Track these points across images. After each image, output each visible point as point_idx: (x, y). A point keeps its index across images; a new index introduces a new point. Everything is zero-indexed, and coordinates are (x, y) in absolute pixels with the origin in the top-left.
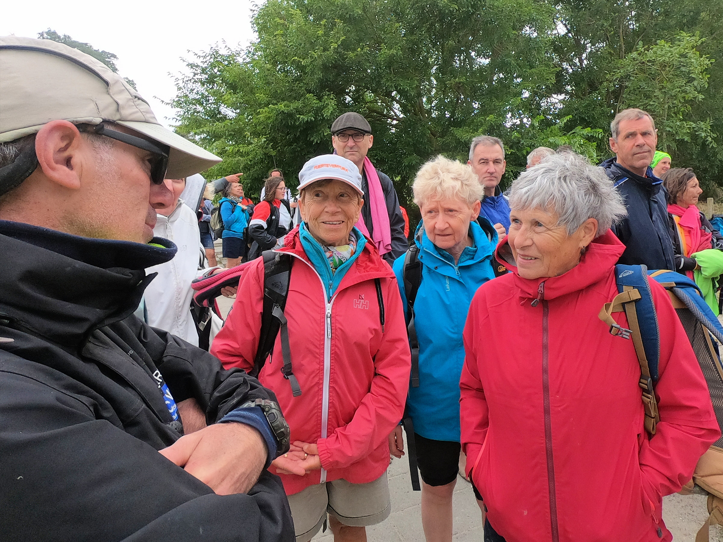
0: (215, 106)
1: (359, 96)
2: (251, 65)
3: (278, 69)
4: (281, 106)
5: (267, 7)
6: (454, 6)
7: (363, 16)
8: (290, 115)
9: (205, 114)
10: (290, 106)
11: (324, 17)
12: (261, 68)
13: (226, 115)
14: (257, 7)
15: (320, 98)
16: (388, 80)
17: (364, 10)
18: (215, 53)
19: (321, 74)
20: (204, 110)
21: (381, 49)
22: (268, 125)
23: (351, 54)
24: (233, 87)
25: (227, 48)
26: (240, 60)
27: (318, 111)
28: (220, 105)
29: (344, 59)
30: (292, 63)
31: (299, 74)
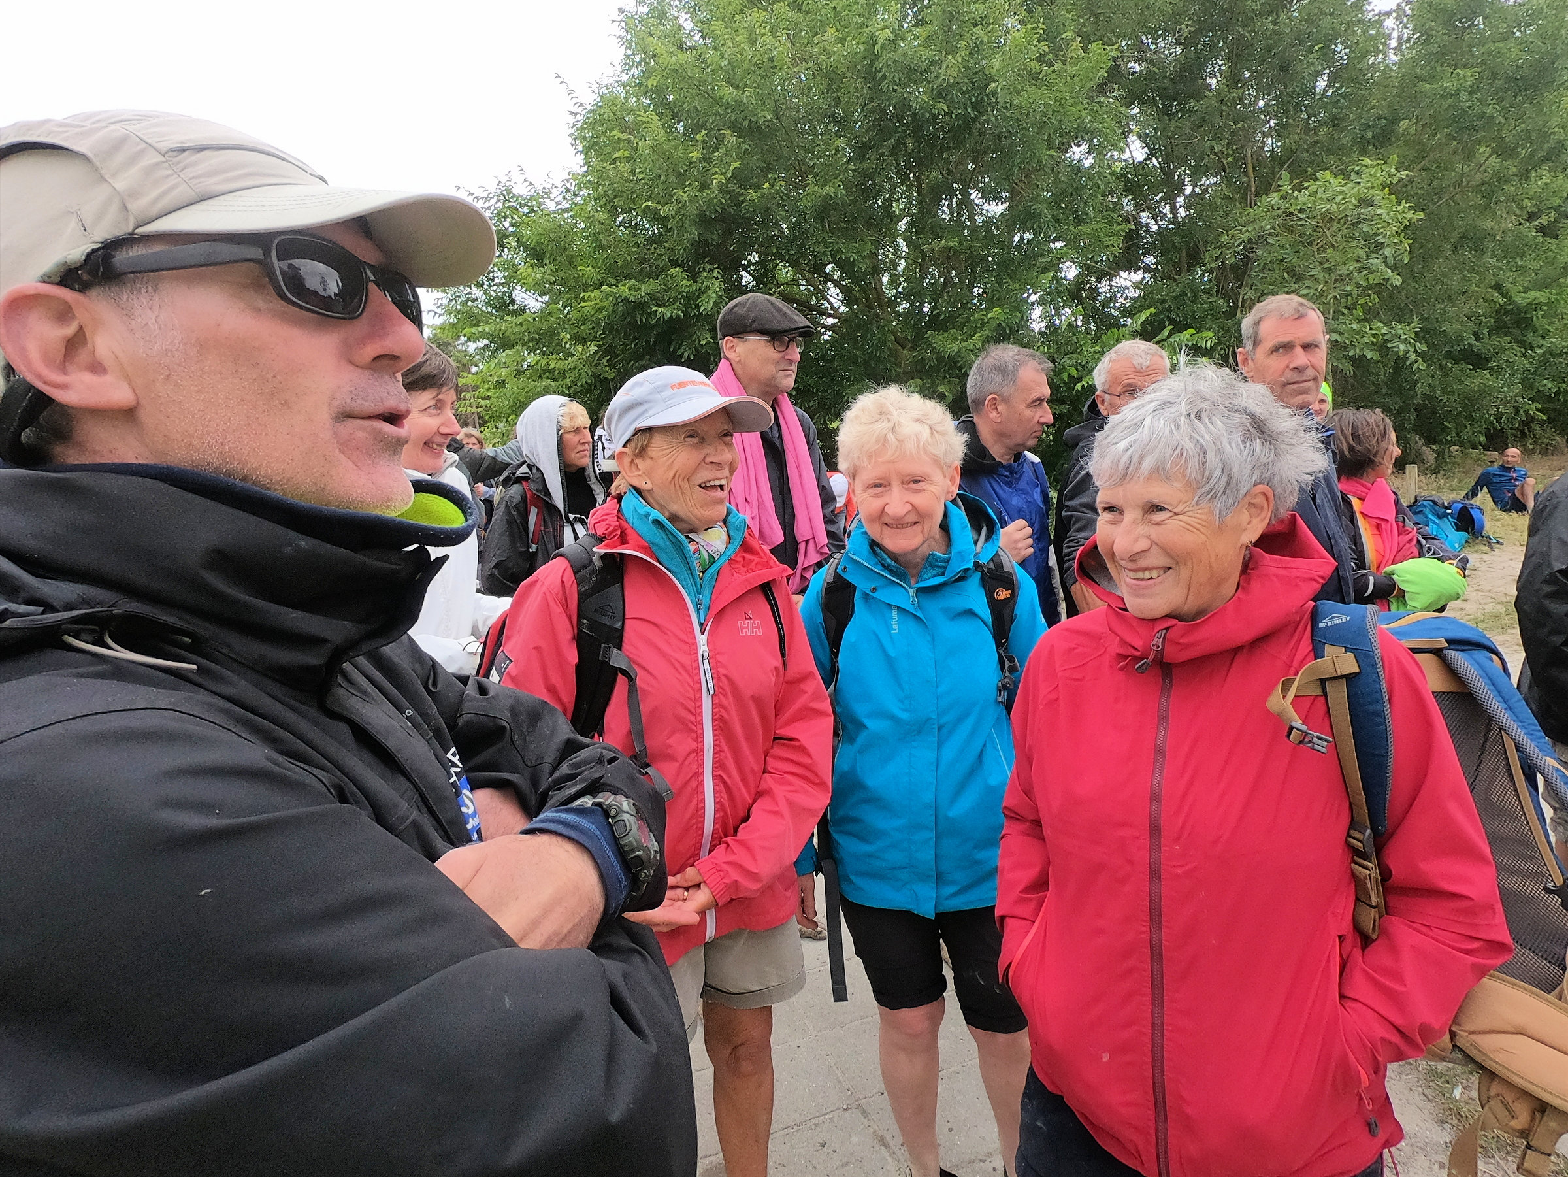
0: (506, 289)
1: (766, 273)
2: (571, 213)
3: (618, 223)
4: (624, 289)
5: (600, 107)
6: (939, 105)
7: (774, 124)
8: (640, 306)
9: (488, 304)
10: (639, 289)
11: (703, 126)
12: (588, 218)
13: (525, 306)
14: (581, 108)
15: (694, 276)
16: (817, 243)
17: (777, 115)
18: (505, 193)
19: (696, 232)
20: (484, 297)
21: (807, 185)
22: (598, 324)
23: (752, 194)
24: (537, 255)
25: (528, 183)
26: (550, 205)
27: (691, 300)
28: (514, 288)
29: (739, 204)
30: (644, 212)
31: (656, 231)
